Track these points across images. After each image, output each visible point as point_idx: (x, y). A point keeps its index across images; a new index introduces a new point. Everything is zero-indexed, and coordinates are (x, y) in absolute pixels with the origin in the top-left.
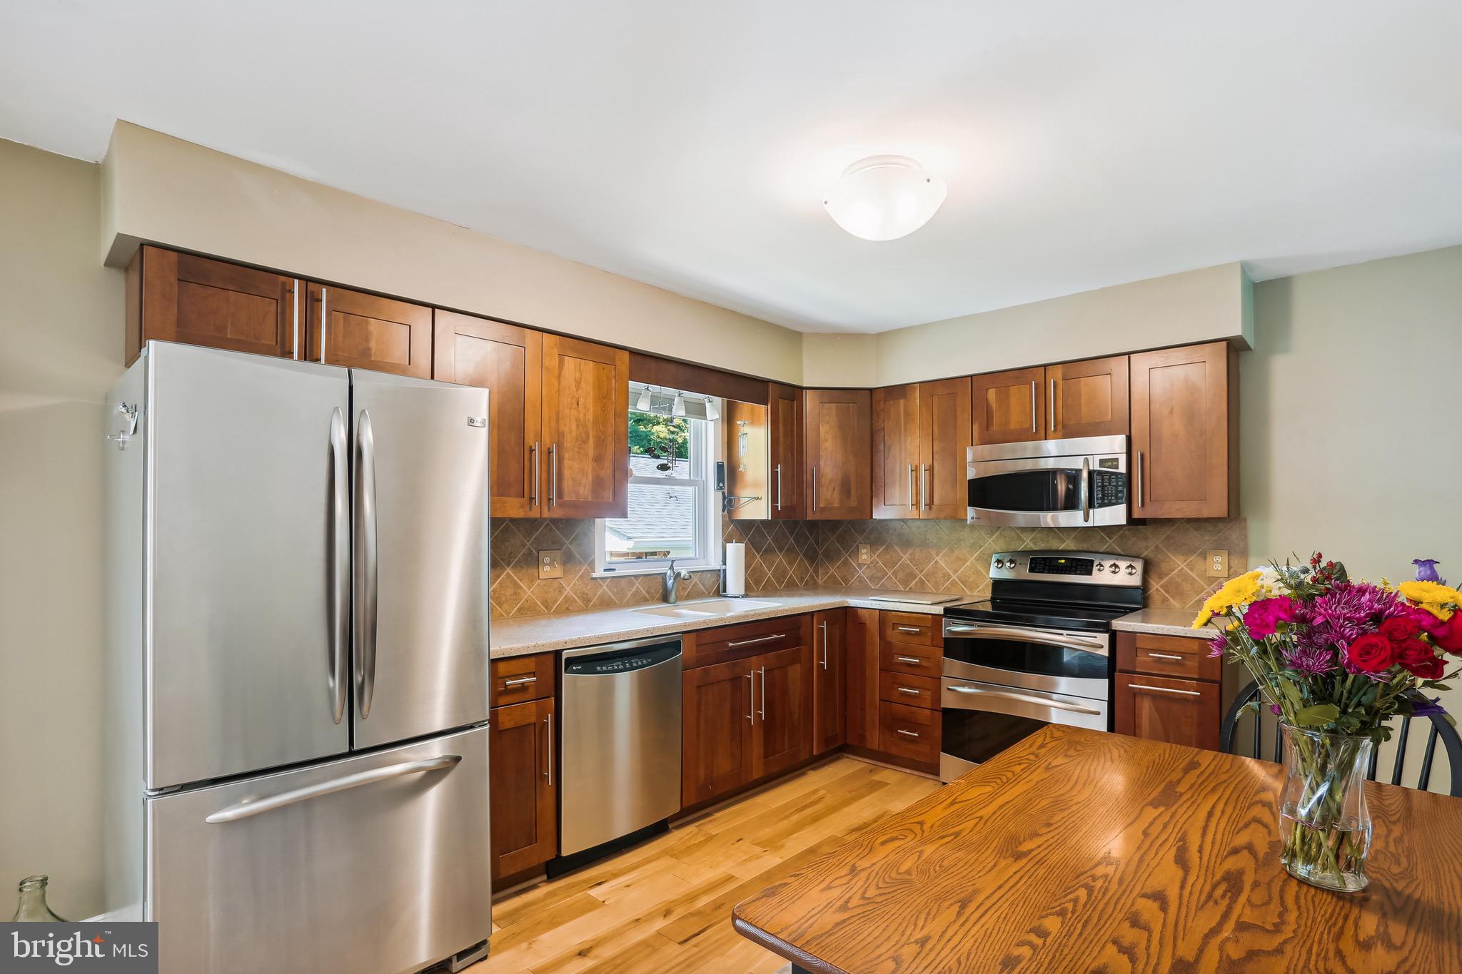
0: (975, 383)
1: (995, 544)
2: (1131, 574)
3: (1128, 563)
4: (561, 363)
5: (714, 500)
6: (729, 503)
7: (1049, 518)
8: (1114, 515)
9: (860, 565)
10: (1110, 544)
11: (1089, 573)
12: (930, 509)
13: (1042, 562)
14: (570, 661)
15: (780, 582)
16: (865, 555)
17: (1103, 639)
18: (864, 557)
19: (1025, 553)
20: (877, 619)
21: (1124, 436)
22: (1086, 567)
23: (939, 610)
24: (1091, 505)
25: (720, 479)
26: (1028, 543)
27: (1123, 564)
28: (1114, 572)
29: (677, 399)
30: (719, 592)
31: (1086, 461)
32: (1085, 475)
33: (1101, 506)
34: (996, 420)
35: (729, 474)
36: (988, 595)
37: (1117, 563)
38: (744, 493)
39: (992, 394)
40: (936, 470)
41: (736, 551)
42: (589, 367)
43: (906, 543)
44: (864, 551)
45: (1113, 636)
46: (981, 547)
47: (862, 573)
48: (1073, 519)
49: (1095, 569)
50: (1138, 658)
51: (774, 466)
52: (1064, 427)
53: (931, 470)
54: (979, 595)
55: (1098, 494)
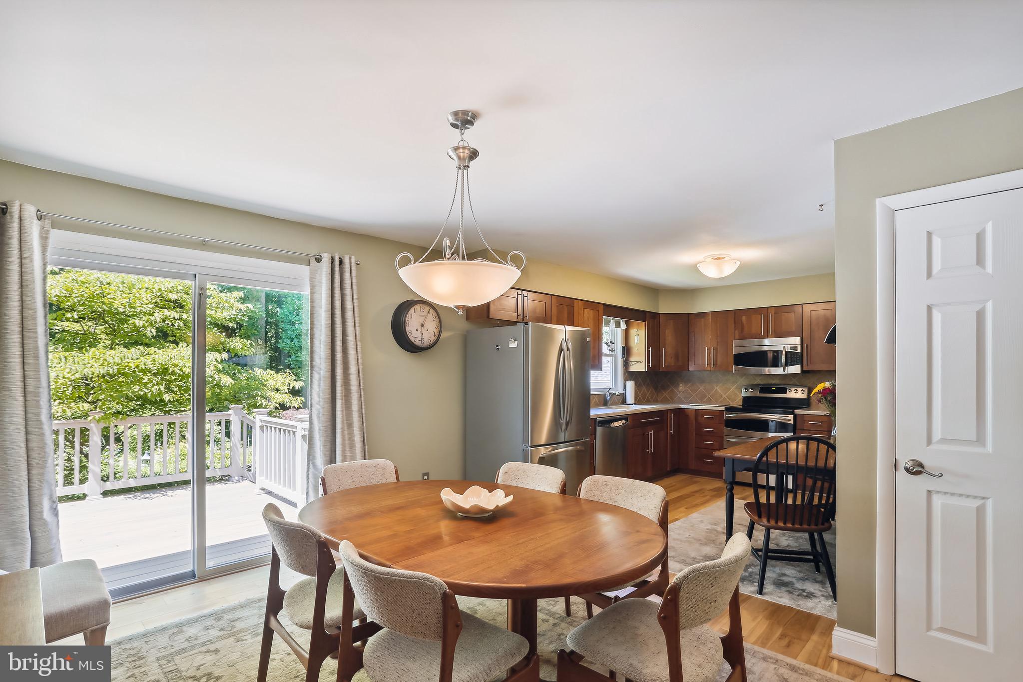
0: (737, 314)
1: (743, 381)
2: (802, 393)
3: (802, 389)
4: (584, 311)
5: (620, 362)
6: (626, 364)
7: (767, 370)
8: (795, 369)
9: (679, 392)
10: (794, 381)
11: (785, 393)
12: (716, 366)
13: (765, 389)
14: (600, 422)
15: (644, 399)
16: (681, 387)
17: (791, 417)
18: (681, 388)
19: (757, 385)
20: (694, 413)
21: (800, 338)
22: (784, 391)
23: (723, 408)
24: (786, 365)
25: (623, 354)
26: (758, 381)
27: (800, 389)
28: (796, 393)
29: (611, 321)
30: (623, 402)
31: (784, 347)
32: (784, 353)
33: (791, 365)
34: (746, 329)
35: (627, 351)
36: (741, 403)
37: (797, 389)
38: (633, 359)
39: (744, 318)
40: (718, 350)
41: (630, 385)
42: (591, 312)
43: (702, 381)
44: (681, 385)
45: (795, 416)
46: (737, 383)
47: (681, 395)
48: (779, 371)
49: (788, 391)
50: (805, 424)
51: (648, 348)
52: (775, 332)
53: (716, 350)
54: (738, 403)
55: (789, 361)
